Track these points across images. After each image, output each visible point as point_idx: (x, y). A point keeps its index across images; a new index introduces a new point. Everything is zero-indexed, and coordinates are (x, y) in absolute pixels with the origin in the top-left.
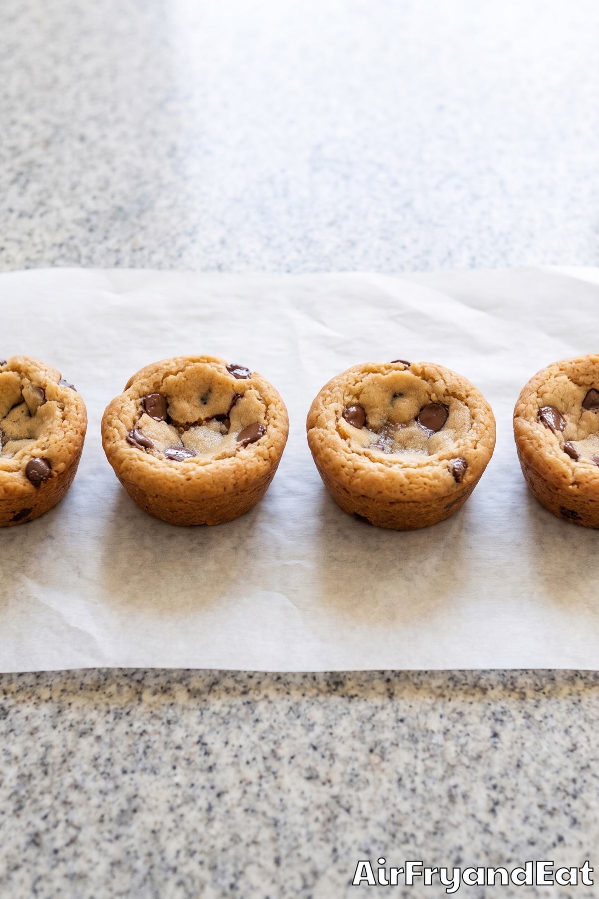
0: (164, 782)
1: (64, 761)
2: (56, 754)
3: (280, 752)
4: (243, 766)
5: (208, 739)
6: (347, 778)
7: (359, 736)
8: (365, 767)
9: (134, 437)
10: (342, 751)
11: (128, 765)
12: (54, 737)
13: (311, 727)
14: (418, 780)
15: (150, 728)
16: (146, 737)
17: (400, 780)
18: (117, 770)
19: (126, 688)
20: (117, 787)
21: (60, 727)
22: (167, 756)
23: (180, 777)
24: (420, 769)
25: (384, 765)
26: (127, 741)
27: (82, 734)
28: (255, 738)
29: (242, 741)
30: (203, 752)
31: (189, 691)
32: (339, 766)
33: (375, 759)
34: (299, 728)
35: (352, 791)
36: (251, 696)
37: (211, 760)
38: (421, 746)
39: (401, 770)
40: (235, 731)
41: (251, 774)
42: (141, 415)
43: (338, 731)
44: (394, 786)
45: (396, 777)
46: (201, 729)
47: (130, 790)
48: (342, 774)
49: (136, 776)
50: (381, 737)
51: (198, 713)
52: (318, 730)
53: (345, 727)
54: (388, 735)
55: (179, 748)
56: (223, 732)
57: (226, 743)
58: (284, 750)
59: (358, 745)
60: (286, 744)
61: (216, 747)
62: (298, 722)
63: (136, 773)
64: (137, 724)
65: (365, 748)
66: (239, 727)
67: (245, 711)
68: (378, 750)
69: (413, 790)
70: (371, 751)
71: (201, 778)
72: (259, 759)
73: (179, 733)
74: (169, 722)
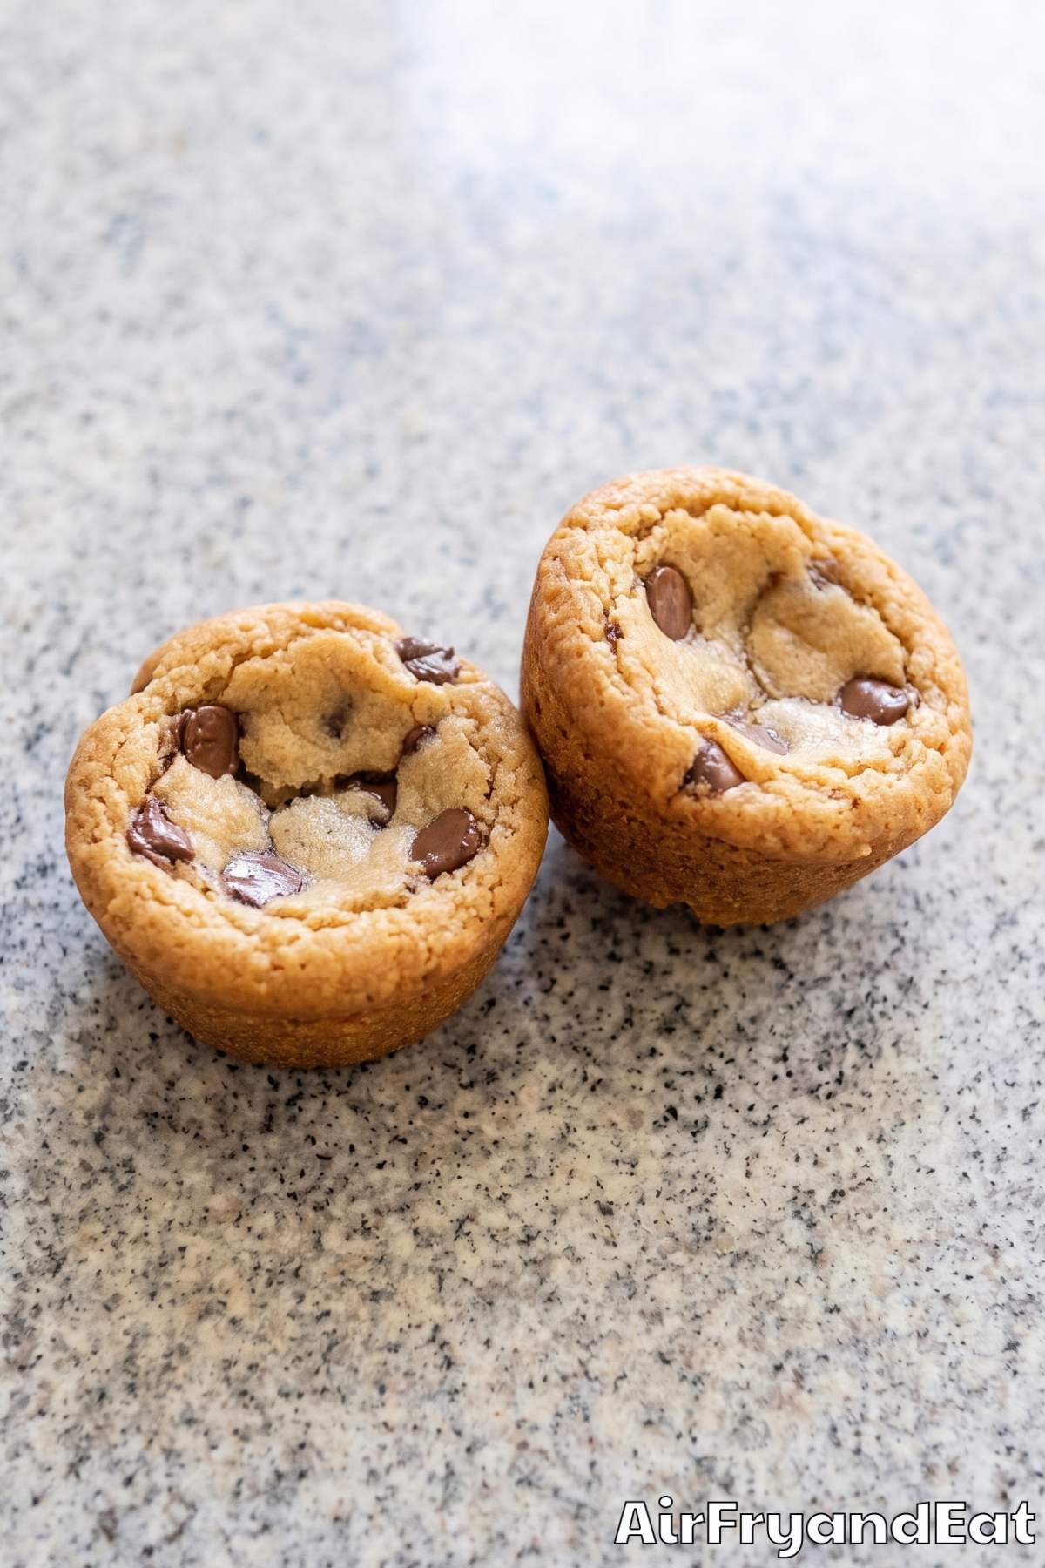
0: (358, 1418)
1: (168, 1368)
2: (154, 1350)
3: (595, 1367)
4: (522, 1393)
5: (449, 1333)
6: (729, 1425)
7: (752, 1338)
8: (763, 1402)
9: (147, 828)
10: (721, 1367)
11: (291, 1380)
12: (153, 1317)
13: (657, 1317)
14: (869, 1431)
15: (337, 1307)
16: (328, 1325)
17: (834, 1430)
18: (269, 1391)
19: (293, 1221)
20: (267, 1427)
21: (164, 1296)
22: (369, 1364)
23: (394, 1413)
24: (873, 1414)
25: (803, 1397)
26: (292, 1328)
27: (204, 1314)
28: (544, 1335)
29: (519, 1338)
30: (439, 1360)
31: (416, 1233)
32: (714, 1399)
33: (786, 1384)
34: (635, 1318)
35: (736, 1451)
36: (538, 1249)
37: (456, 1377)
38: (873, 1364)
39: (836, 1412)
40: (505, 1321)
41: (538, 1408)
43: (712, 1329)
44: (822, 1440)
45: (826, 1425)
46: (435, 1312)
47: (292, 1433)
48: (721, 1416)
49: (305, 1403)
50: (797, 1343)
51: (431, 1279)
52: (672, 1323)
53: (724, 1322)
54: (811, 1340)
55: (394, 1348)
56: (481, 1323)
57: (487, 1343)
58: (604, 1363)
59: (751, 1356)
60: (606, 1350)
61: (468, 1352)
62: (636, 1305)
63: (306, 1398)
64: (311, 1297)
65: (765, 1362)
66: (515, 1313)
67: (527, 1278)
68: (791, 1365)
69: (858, 1451)
70: (778, 1368)
71: (433, 1413)
72: (554, 1378)
73: (394, 1317)
74: (375, 1296)
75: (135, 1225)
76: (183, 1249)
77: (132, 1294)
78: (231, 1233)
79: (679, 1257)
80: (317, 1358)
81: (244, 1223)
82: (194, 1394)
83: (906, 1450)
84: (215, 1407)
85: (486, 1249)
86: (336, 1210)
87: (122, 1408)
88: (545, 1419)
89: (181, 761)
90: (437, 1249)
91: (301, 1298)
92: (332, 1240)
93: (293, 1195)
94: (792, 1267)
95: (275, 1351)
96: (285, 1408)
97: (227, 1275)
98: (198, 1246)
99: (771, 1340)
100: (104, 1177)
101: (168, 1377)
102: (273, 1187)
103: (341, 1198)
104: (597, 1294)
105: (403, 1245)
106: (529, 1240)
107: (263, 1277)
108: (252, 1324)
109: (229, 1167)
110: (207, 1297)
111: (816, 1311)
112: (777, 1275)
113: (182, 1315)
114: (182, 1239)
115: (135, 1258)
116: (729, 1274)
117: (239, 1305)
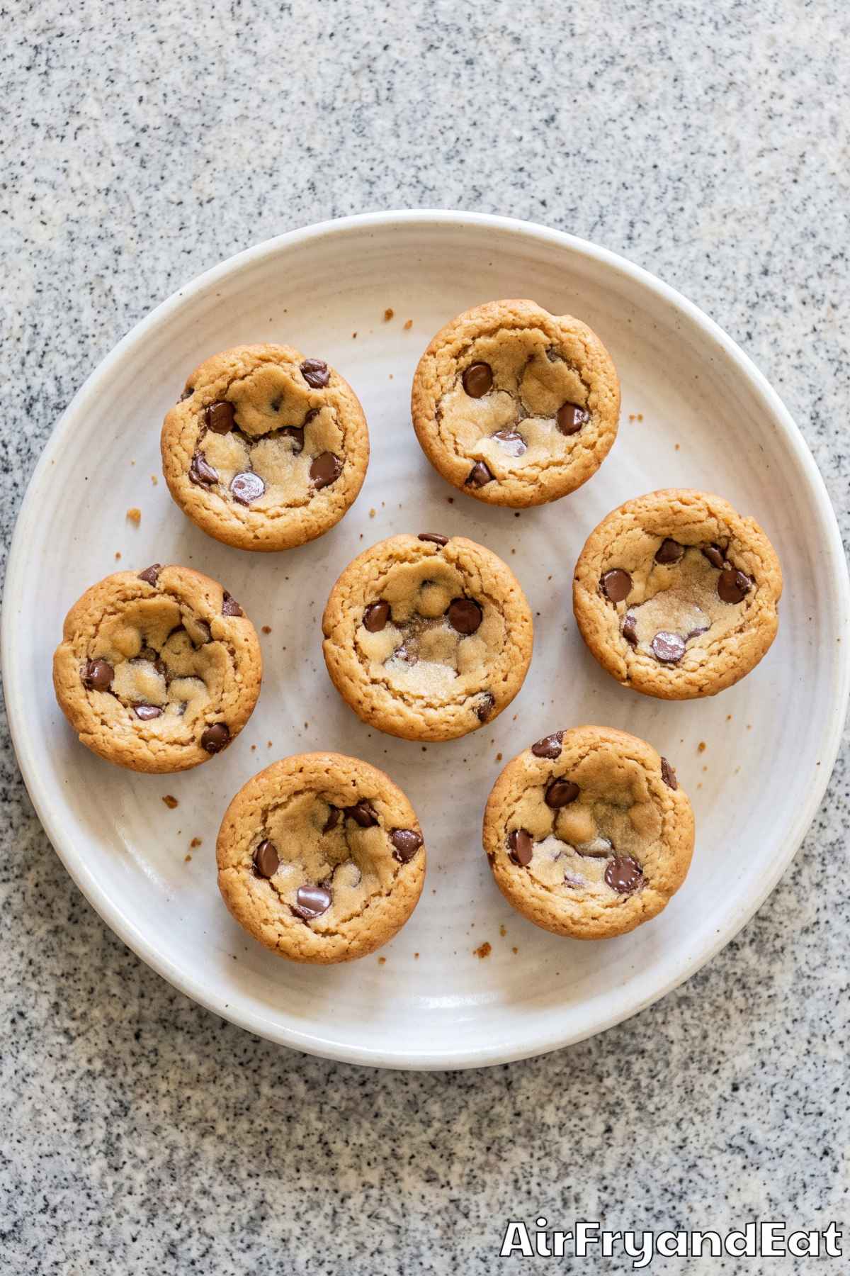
0: (288, 1186)
3: (400, 1151)
4: (365, 1167)
5: (329, 1137)
6: (465, 1179)
7: (476, 1133)
8: (482, 1167)
9: (197, 471)
10: (461, 1149)
11: (252, 1167)
13: (428, 1124)
14: (534, 1181)
15: (271, 1127)
16: (268, 1137)
17: (516, 1181)
18: (244, 1174)
20: (243, 1194)
22: (289, 1158)
23: (305, 1182)
24: (536, 1170)
25: (501, 1164)
26: (249, 1139)
28: (374, 1136)
29: (363, 1140)
30: (324, 1152)
31: (306, 1082)
32: (457, 1168)
33: (492, 1158)
34: (418, 1124)
35: (470, 1195)
36: (369, 1088)
37: (333, 1161)
38: (537, 1143)
39: (517, 1170)
40: (355, 1128)
41: (373, 1176)
42: (204, 430)
43: (457, 1128)
44: (510, 1188)
45: (512, 1177)
46: (321, 1126)
47: (256, 1196)
48: (461, 1176)
49: (260, 1179)
50: (498, 1133)
51: (316, 1108)
52: (436, 1125)
53: (462, 1125)
54: (506, 1132)
55: (301, 1147)
56: (344, 1129)
57: (347, 1142)
58: (405, 1150)
59: (476, 1143)
60: (405, 1142)
61: (337, 1147)
62: (417, 1117)
64: (258, 1121)
65: (483, 1145)
66: (359, 1123)
67: (364, 1105)
68: (495, 1148)
69: (529, 1193)
70: (488, 1149)
71: (325, 1182)
72: (380, 1159)
73: (300, 1131)
74: (289, 1119)
75: (163, 1087)
76: (189, 1098)
77: (166, 1124)
78: (212, 1088)
79: (440, 1089)
80: (263, 1155)
81: (218, 1082)
82: (204, 1178)
83: (553, 1191)
84: (216, 1185)
85: (343, 1089)
86: (265, 1072)
87: (170, 1189)
88: (376, 1181)
89: (209, 432)
90: (319, 1091)
91: (252, 1122)
92: (265, 1089)
93: (241, 1064)
94: (496, 1091)
95: (242, 1153)
96: (251, 1183)
97: (213, 1112)
98: (197, 1096)
99: (487, 1135)
100: (144, 1060)
101: (191, 1169)
102: (231, 1059)
103: (266, 1064)
104: (398, 1112)
105: (301, 1089)
106: (363, 1084)
107: (231, 1111)
108: (229, 1138)
109: (208, 1050)
110: (203, 1125)
111: (509, 1116)
112: (489, 1096)
113: (193, 1136)
114: (188, 1092)
115: (165, 1105)
116: (464, 1097)
117: (221, 1128)
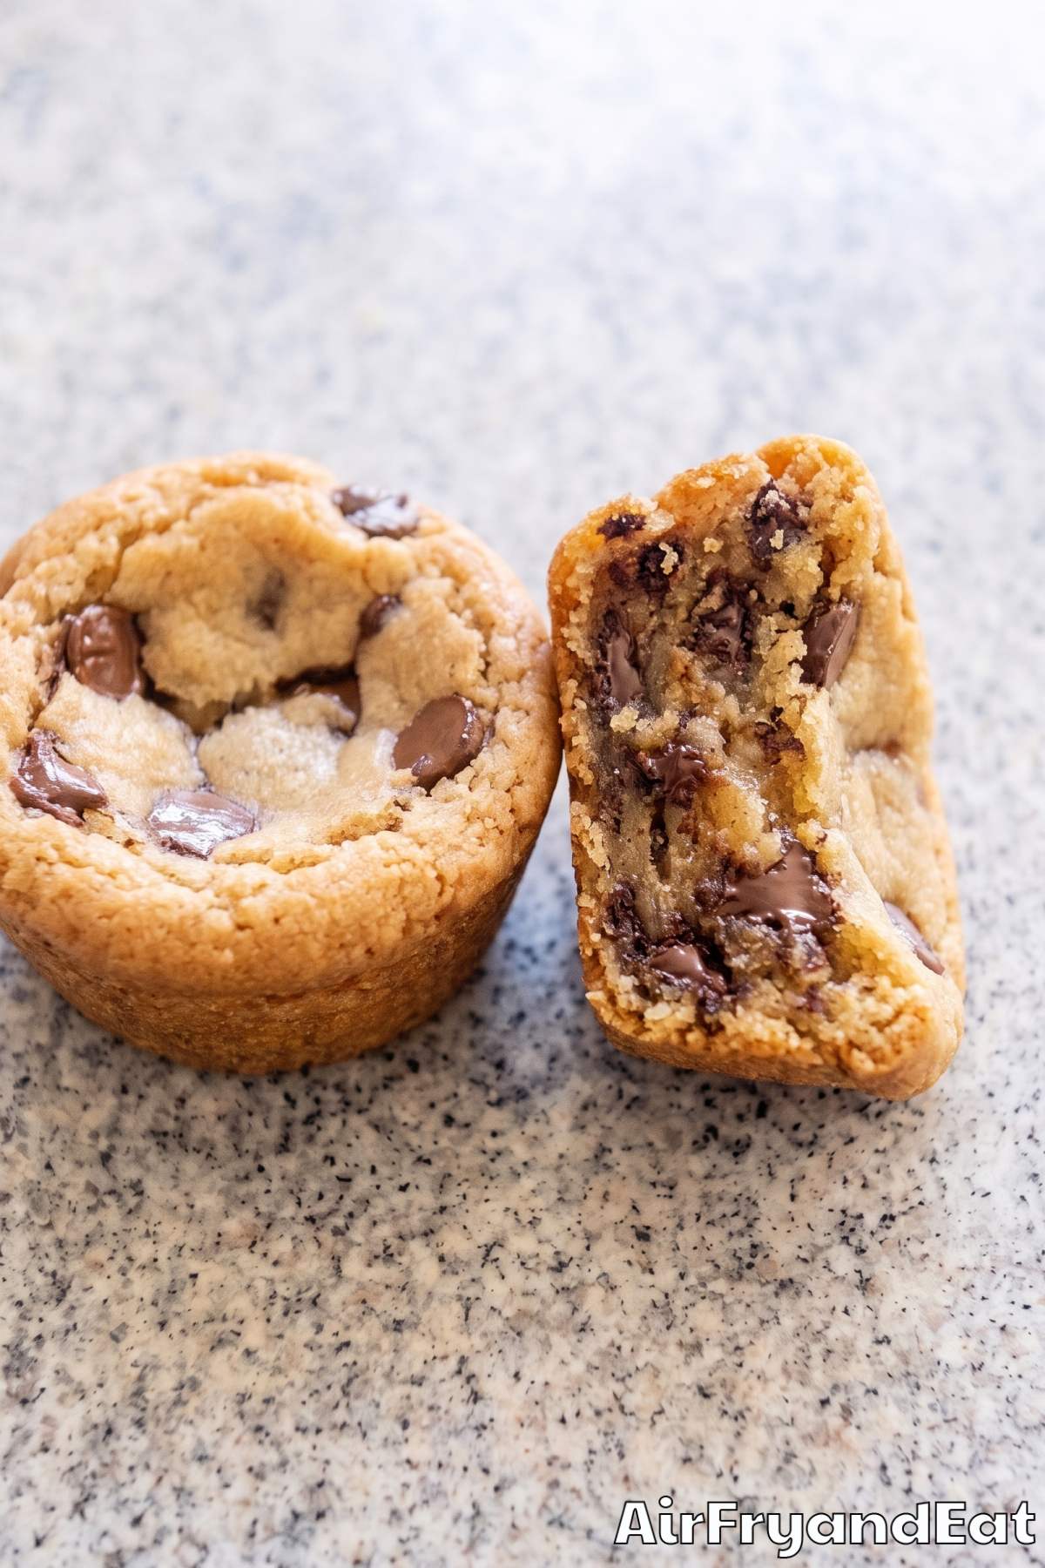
0: (384, 1456)
1: (179, 1402)
2: (163, 1385)
3: (631, 1401)
4: (553, 1428)
5: (479, 1365)
6: (773, 1462)
7: (798, 1371)
8: (809, 1438)
10: (766, 1400)
11: (309, 1416)
12: (163, 1348)
13: (697, 1347)
14: (921, 1470)
15: (359, 1337)
16: (347, 1356)
17: (884, 1468)
18: (286, 1425)
19: (312, 1248)
20: (283, 1464)
21: (175, 1326)
22: (392, 1398)
23: (418, 1449)
24: (925, 1450)
25: (851, 1434)
26: (309, 1360)
27: (219, 1343)
28: (577, 1367)
29: (550, 1370)
30: (466, 1393)
31: (442, 1259)
32: (757, 1436)
33: (832, 1417)
34: (673, 1350)
36: (570, 1276)
37: (482, 1412)
38: (924, 1398)
39: (886, 1450)
40: (535, 1352)
41: (571, 1444)
43: (755, 1361)
45: (874, 1463)
46: (463, 1344)
47: (311, 1472)
48: (763, 1454)
49: (323, 1439)
50: (843, 1375)
51: (457, 1308)
52: (712, 1354)
53: (767, 1354)
54: (859, 1373)
55: (418, 1382)
56: (511, 1353)
57: (517, 1376)
58: (640, 1397)
59: (795, 1390)
60: (641, 1383)
61: (496, 1385)
62: (673, 1336)
63: (324, 1435)
64: (331, 1326)
65: (811, 1396)
66: (546, 1344)
67: (560, 1308)
68: (837, 1400)
69: (909, 1491)
70: (825, 1402)
71: (461, 1450)
72: (588, 1413)
73: (417, 1347)
74: (398, 1326)
75: (143, 1251)
76: (194, 1276)
77: (141, 1323)
78: (244, 1258)
79: (720, 1286)
80: (336, 1392)
81: (259, 1248)
82: (206, 1430)
84: (228, 1443)
85: (515, 1276)
86: (356, 1235)
87: (131, 1445)
88: (578, 1456)
90: (465, 1277)
91: (319, 1328)
92: (353, 1266)
93: (311, 1219)
94: (840, 1298)
95: (292, 1384)
96: (302, 1444)
97: (240, 1304)
98: (211, 1273)
99: (818, 1376)
100: (109, 1200)
101: (178, 1411)
102: (289, 1210)
103: (361, 1223)
104: (633, 1323)
105: (426, 1270)
106: (560, 1267)
107: (279, 1306)
108: (267, 1356)
109: (243, 1190)
110: (219, 1327)
111: (864, 1343)
112: (824, 1304)
113: (192, 1346)
114: (194, 1266)
115: (143, 1286)
116: (773, 1302)
117: (254, 1336)
